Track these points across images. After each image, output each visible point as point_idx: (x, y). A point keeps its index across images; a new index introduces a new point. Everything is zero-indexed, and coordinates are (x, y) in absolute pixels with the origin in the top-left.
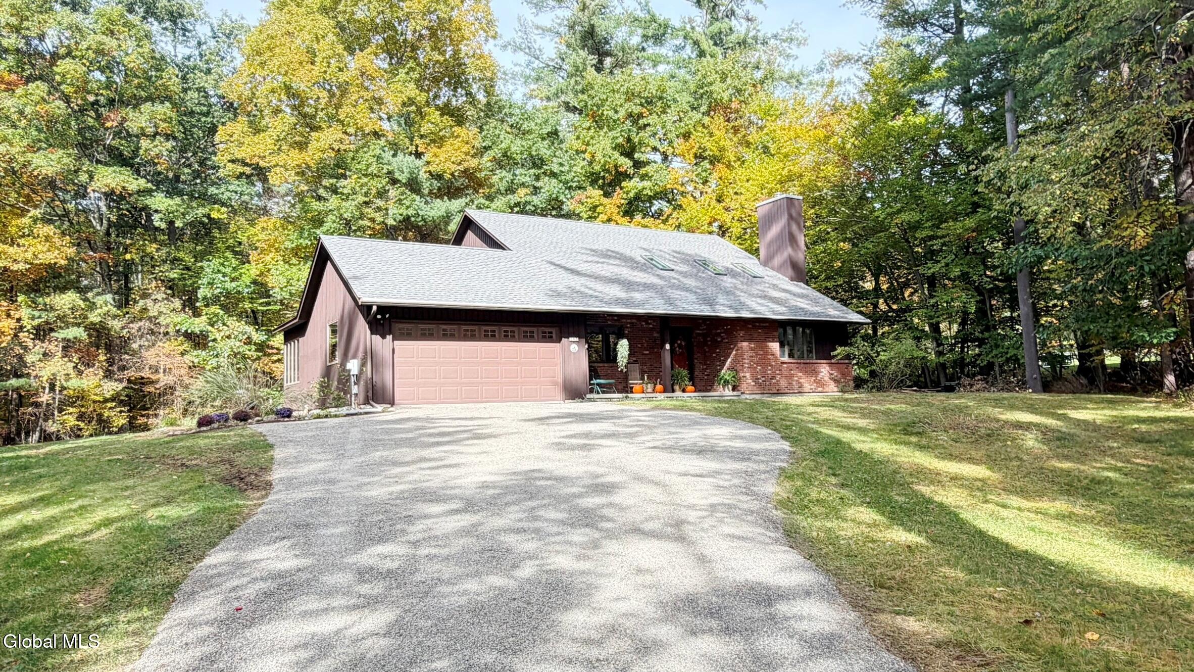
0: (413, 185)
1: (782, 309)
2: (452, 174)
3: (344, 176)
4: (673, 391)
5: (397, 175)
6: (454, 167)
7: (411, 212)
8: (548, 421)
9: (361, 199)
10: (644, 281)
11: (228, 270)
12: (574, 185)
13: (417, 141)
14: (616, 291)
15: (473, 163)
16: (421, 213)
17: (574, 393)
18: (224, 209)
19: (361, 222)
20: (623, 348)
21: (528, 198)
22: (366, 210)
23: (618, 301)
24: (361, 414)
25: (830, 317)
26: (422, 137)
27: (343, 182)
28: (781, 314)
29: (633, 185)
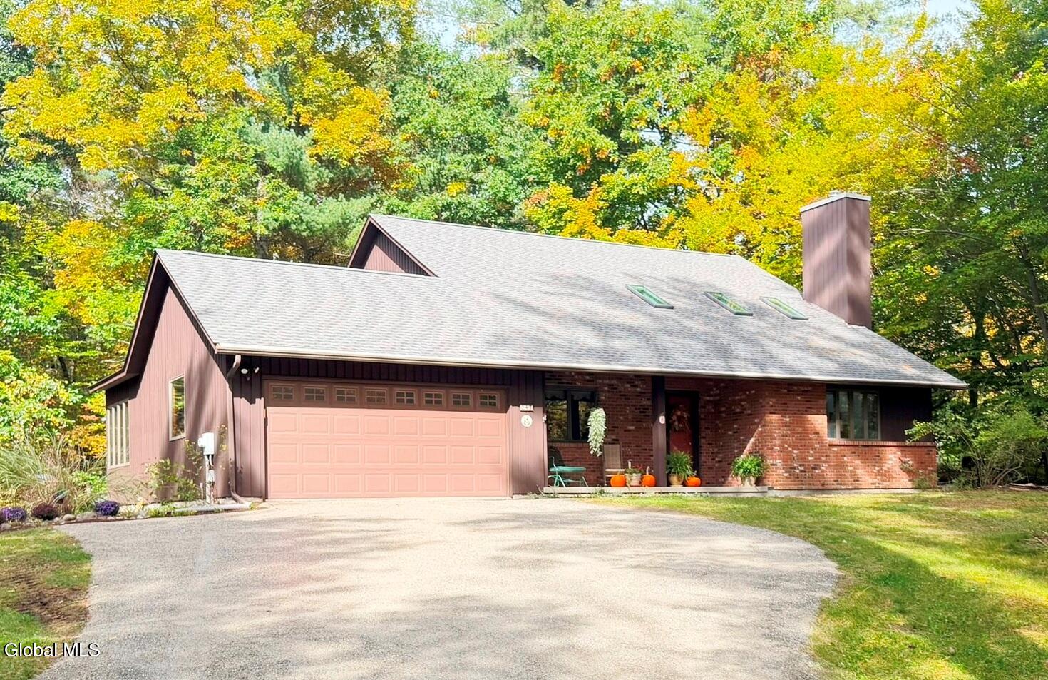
0: (294, 176)
1: (832, 366)
2: (351, 160)
3: (192, 161)
4: (669, 484)
5: (269, 160)
6: (354, 150)
7: (290, 216)
8: (487, 526)
9: (216, 194)
10: (630, 322)
11: (23, 298)
12: (531, 178)
13: (299, 108)
14: (588, 338)
15: (381, 143)
16: (305, 218)
17: (525, 485)
18: (16, 207)
19: (217, 230)
20: (597, 421)
21: (463, 198)
22: (224, 212)
23: (591, 353)
24: (219, 511)
25: (906, 377)
26: (305, 101)
27: (189, 169)
28: (829, 373)
29: (617, 180)
